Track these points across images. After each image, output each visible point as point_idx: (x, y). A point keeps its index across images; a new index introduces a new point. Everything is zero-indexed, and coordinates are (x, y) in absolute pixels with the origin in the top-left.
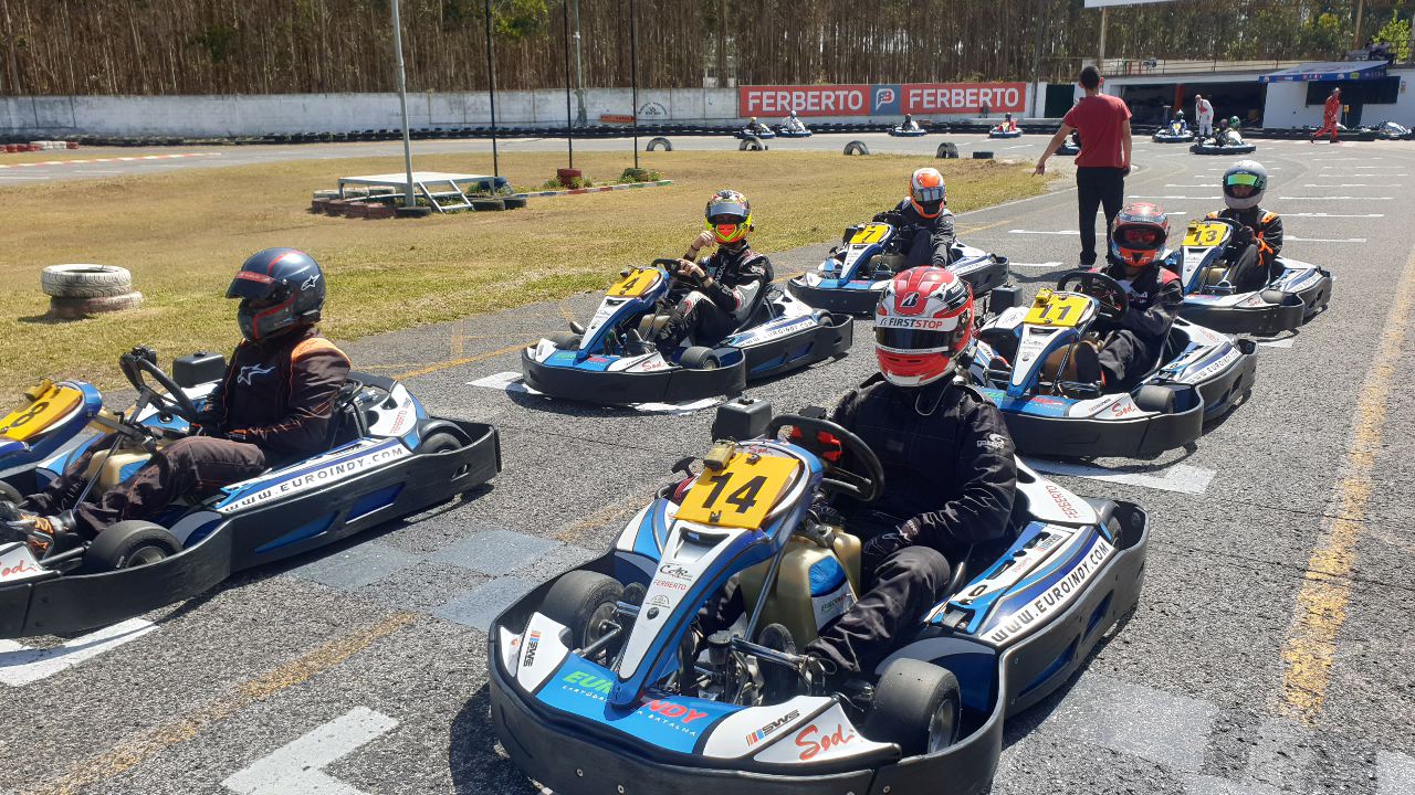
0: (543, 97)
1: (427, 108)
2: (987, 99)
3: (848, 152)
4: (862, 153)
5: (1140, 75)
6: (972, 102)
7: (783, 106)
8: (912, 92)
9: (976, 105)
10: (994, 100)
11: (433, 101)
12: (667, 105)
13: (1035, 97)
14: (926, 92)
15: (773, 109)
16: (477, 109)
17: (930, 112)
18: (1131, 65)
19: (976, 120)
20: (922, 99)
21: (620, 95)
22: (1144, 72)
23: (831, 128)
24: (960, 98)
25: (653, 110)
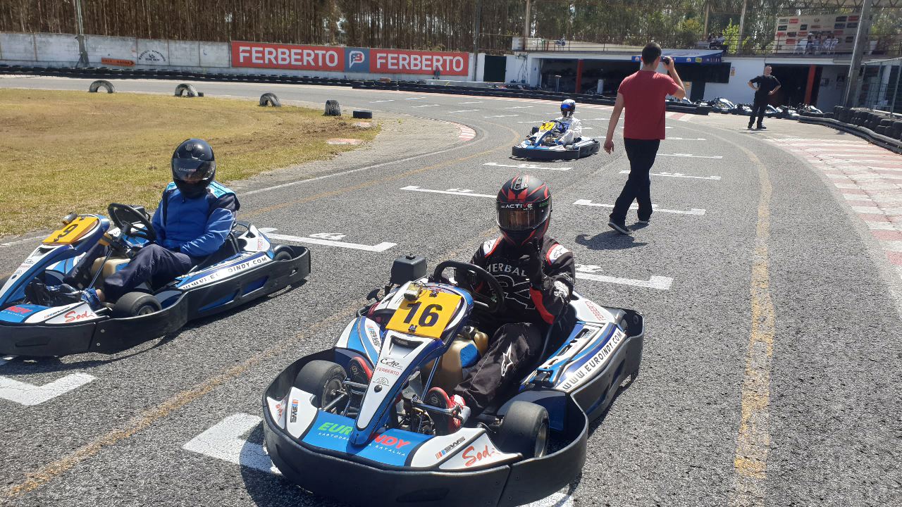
0: (43, 39)
2: (439, 64)
3: (264, 103)
5: (554, 52)
6: (426, 66)
9: (430, 69)
10: (444, 65)
12: (165, 53)
13: (476, 65)
14: (390, 56)
15: (262, 61)
17: (393, 72)
18: (548, 44)
20: (387, 61)
21: (120, 42)
22: (557, 49)
23: (310, 80)
24: (418, 62)
25: (152, 57)
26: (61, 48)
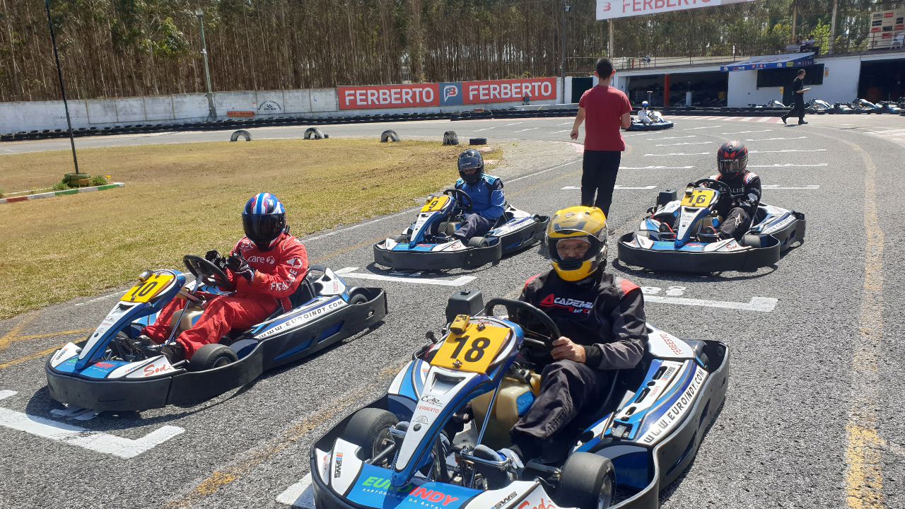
0: (180, 100)
1: (85, 112)
2: (528, 91)
3: (385, 140)
4: (394, 140)
5: (639, 69)
6: (516, 93)
7: (372, 101)
8: (471, 88)
9: (520, 96)
10: (533, 91)
11: (90, 106)
12: (280, 102)
13: (564, 88)
14: (481, 87)
15: (365, 103)
16: (127, 111)
17: (485, 102)
18: (633, 62)
20: (479, 92)
21: (242, 96)
22: (642, 66)
23: (409, 117)
24: (508, 91)
25: (269, 107)
26: (193, 106)
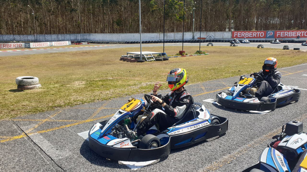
1: (159, 36)
2: (299, 34)
4: (262, 48)
6: (295, 35)
7: (243, 36)
8: (278, 33)
10: (301, 34)
17: (283, 37)
19: (296, 39)
21: (203, 33)
23: (255, 41)
24: (292, 34)
25: (210, 36)
26: (188, 36)
